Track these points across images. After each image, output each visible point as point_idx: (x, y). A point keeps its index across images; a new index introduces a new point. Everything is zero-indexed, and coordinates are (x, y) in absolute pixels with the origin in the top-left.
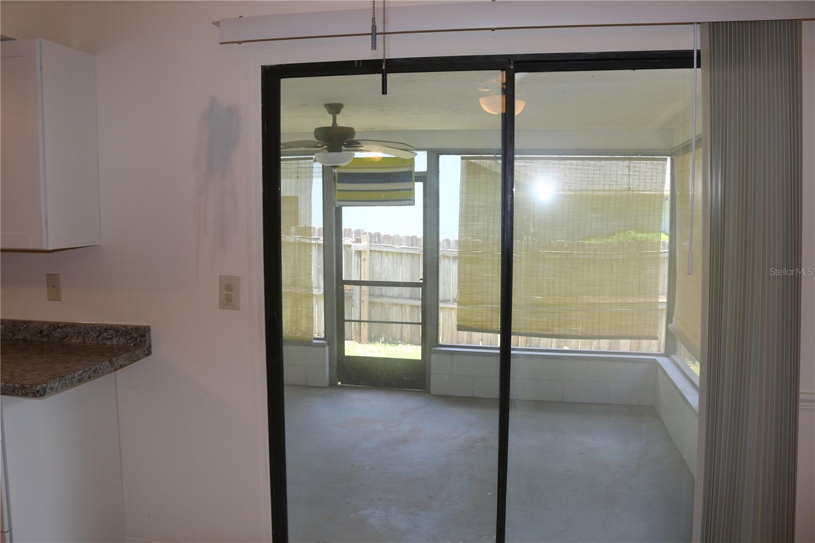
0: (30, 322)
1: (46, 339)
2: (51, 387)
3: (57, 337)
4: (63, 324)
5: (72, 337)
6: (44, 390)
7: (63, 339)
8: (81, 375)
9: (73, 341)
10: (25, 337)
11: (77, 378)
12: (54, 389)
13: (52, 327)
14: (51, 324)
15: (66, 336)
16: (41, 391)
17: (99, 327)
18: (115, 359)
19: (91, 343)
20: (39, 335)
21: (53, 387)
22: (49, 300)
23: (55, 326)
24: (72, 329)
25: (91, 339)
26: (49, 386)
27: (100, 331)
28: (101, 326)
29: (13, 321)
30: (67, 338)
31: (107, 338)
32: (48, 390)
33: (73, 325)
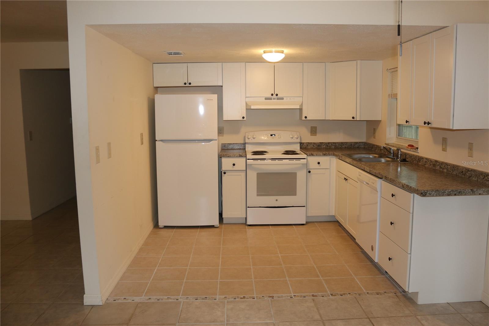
0: (459, 166)
1: (464, 176)
2: (429, 193)
3: (467, 176)
4: (471, 169)
5: (473, 177)
6: (425, 194)
7: (470, 177)
8: (450, 192)
9: (474, 179)
10: (457, 174)
11: (446, 193)
12: (432, 194)
13: (466, 171)
14: (466, 168)
15: (471, 176)
16: (424, 193)
17: (484, 173)
18: (476, 189)
19: (480, 182)
20: (461, 174)
21: (431, 194)
22: (469, 156)
23: (468, 170)
24: (474, 173)
25: (480, 179)
26: (428, 192)
27: (484, 176)
28: (485, 173)
29: (453, 165)
30: (472, 177)
31: (487, 180)
32: (427, 194)
33: (474, 171)
